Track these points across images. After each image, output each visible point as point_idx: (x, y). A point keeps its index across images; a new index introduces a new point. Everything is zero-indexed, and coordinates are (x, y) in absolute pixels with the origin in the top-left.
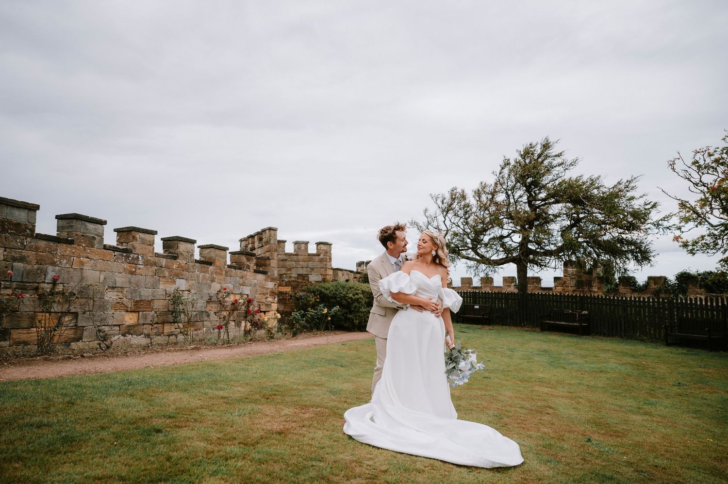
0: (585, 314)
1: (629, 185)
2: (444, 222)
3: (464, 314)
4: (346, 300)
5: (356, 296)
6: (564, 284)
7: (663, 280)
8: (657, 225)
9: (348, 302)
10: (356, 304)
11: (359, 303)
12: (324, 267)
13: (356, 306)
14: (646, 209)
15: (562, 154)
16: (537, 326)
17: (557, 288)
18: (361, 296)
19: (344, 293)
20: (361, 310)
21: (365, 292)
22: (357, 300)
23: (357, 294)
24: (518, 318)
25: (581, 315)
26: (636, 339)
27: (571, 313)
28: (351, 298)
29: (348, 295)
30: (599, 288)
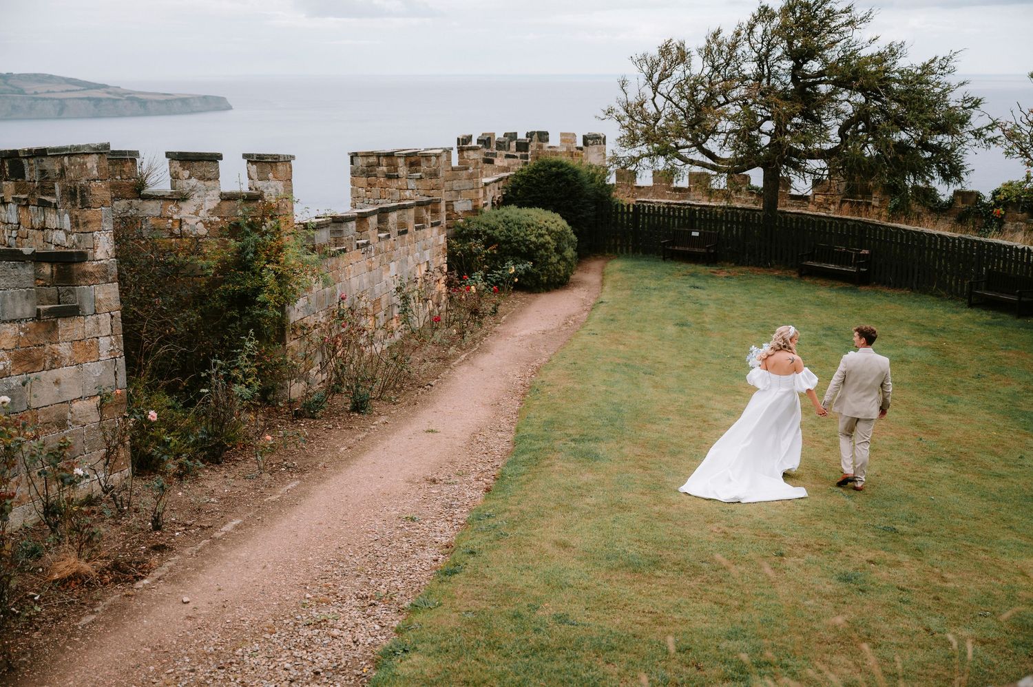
0: (864, 255)
1: (945, 64)
2: (653, 99)
3: (674, 246)
4: (527, 246)
5: (541, 240)
6: (828, 190)
7: (974, 197)
8: (978, 134)
9: (530, 249)
10: (542, 252)
11: (547, 249)
12: (475, 187)
13: (542, 255)
14: (965, 108)
15: (852, 9)
16: (792, 268)
17: (816, 197)
18: (548, 238)
19: (522, 234)
20: (550, 261)
21: (552, 231)
22: (543, 246)
23: (542, 235)
24: (762, 254)
25: (859, 256)
26: (931, 294)
27: (845, 252)
28: (534, 243)
29: (528, 238)
30: (881, 202)
